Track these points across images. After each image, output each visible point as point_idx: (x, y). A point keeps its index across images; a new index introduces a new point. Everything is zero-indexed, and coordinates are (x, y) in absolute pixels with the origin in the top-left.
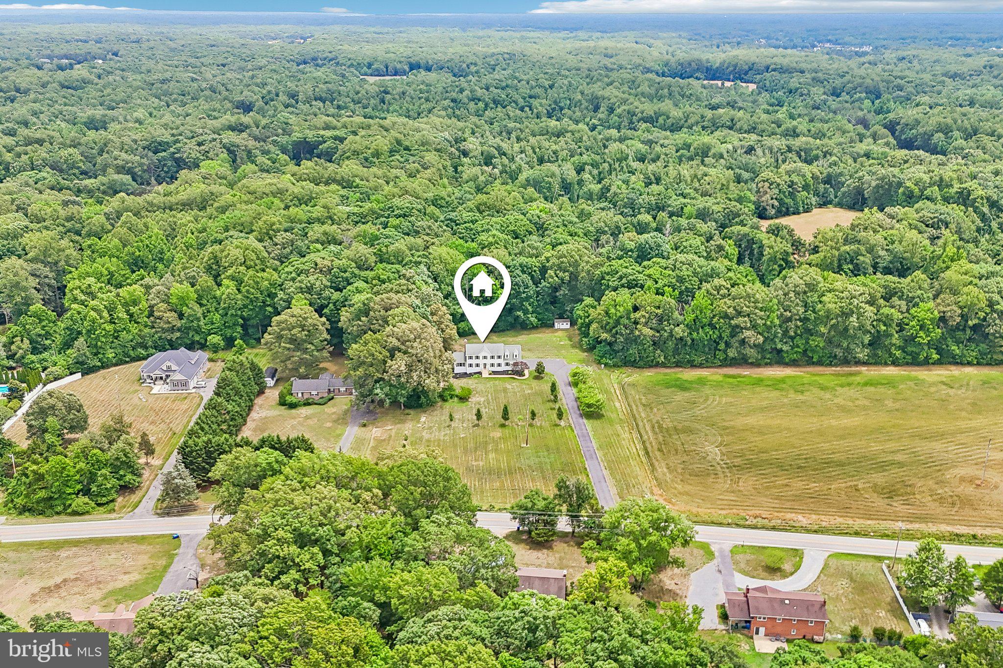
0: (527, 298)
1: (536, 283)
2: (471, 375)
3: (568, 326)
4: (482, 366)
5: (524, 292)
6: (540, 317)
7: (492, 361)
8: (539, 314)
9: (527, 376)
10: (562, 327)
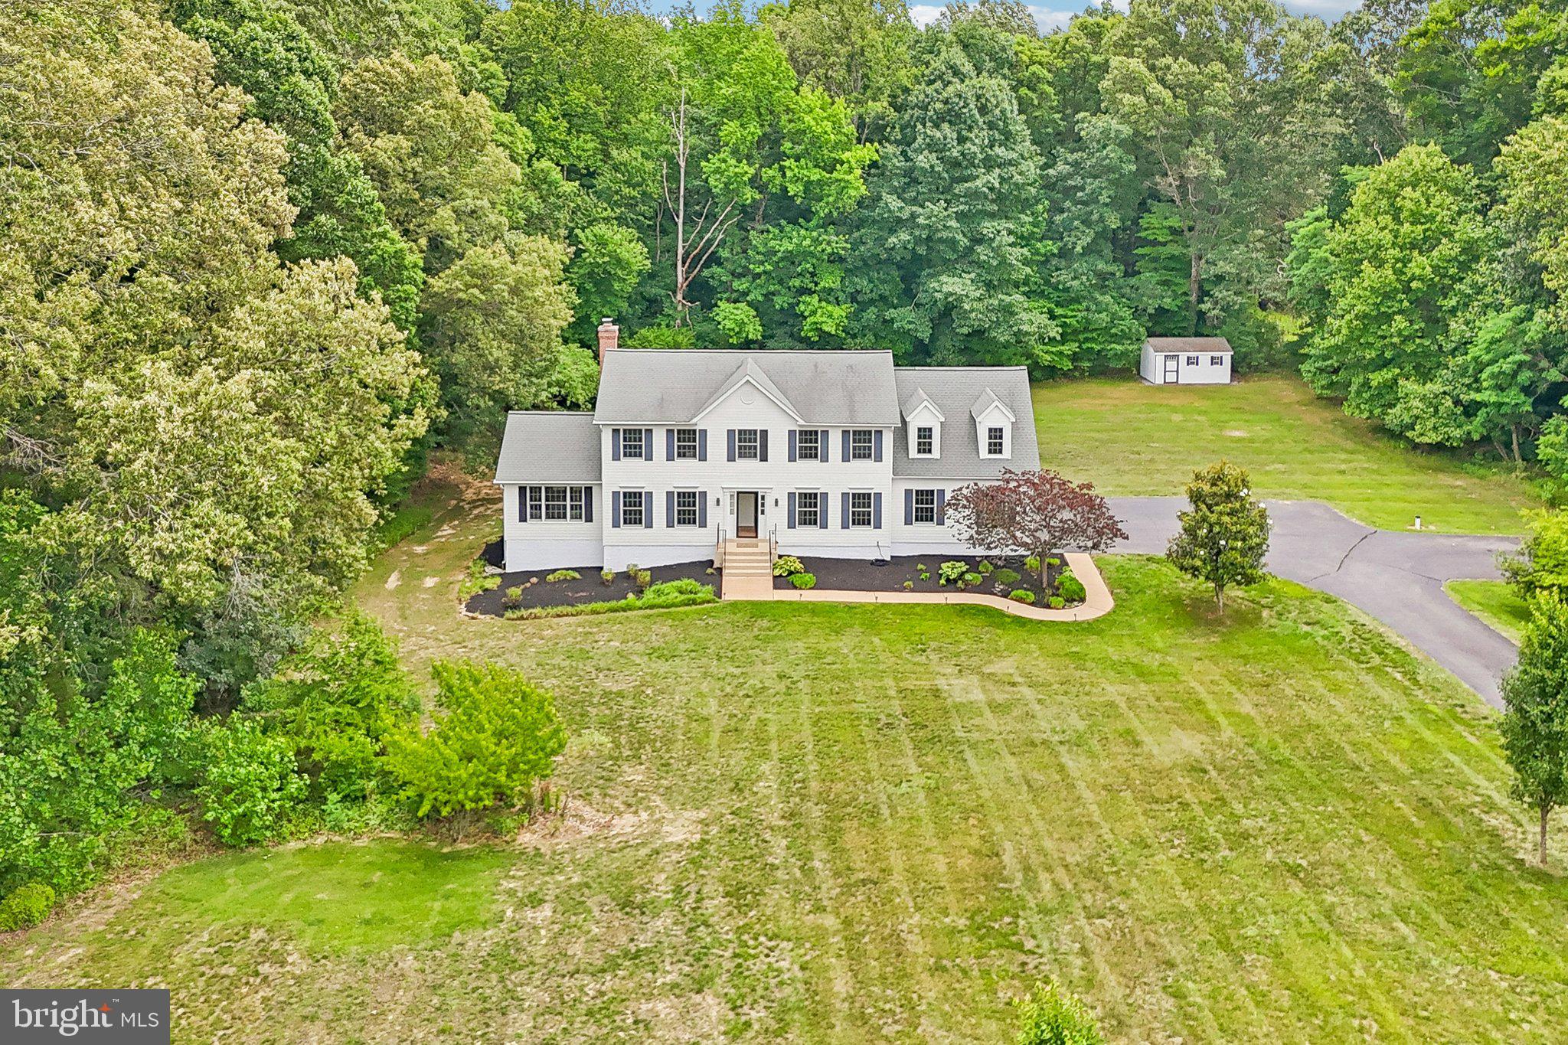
0: (1007, 202)
1: (1050, 141)
2: (630, 581)
3: (1222, 374)
4: (722, 517)
5: (989, 163)
6: (1075, 316)
7: (809, 475)
8: (1070, 299)
9: (1099, 602)
10: (1190, 375)
